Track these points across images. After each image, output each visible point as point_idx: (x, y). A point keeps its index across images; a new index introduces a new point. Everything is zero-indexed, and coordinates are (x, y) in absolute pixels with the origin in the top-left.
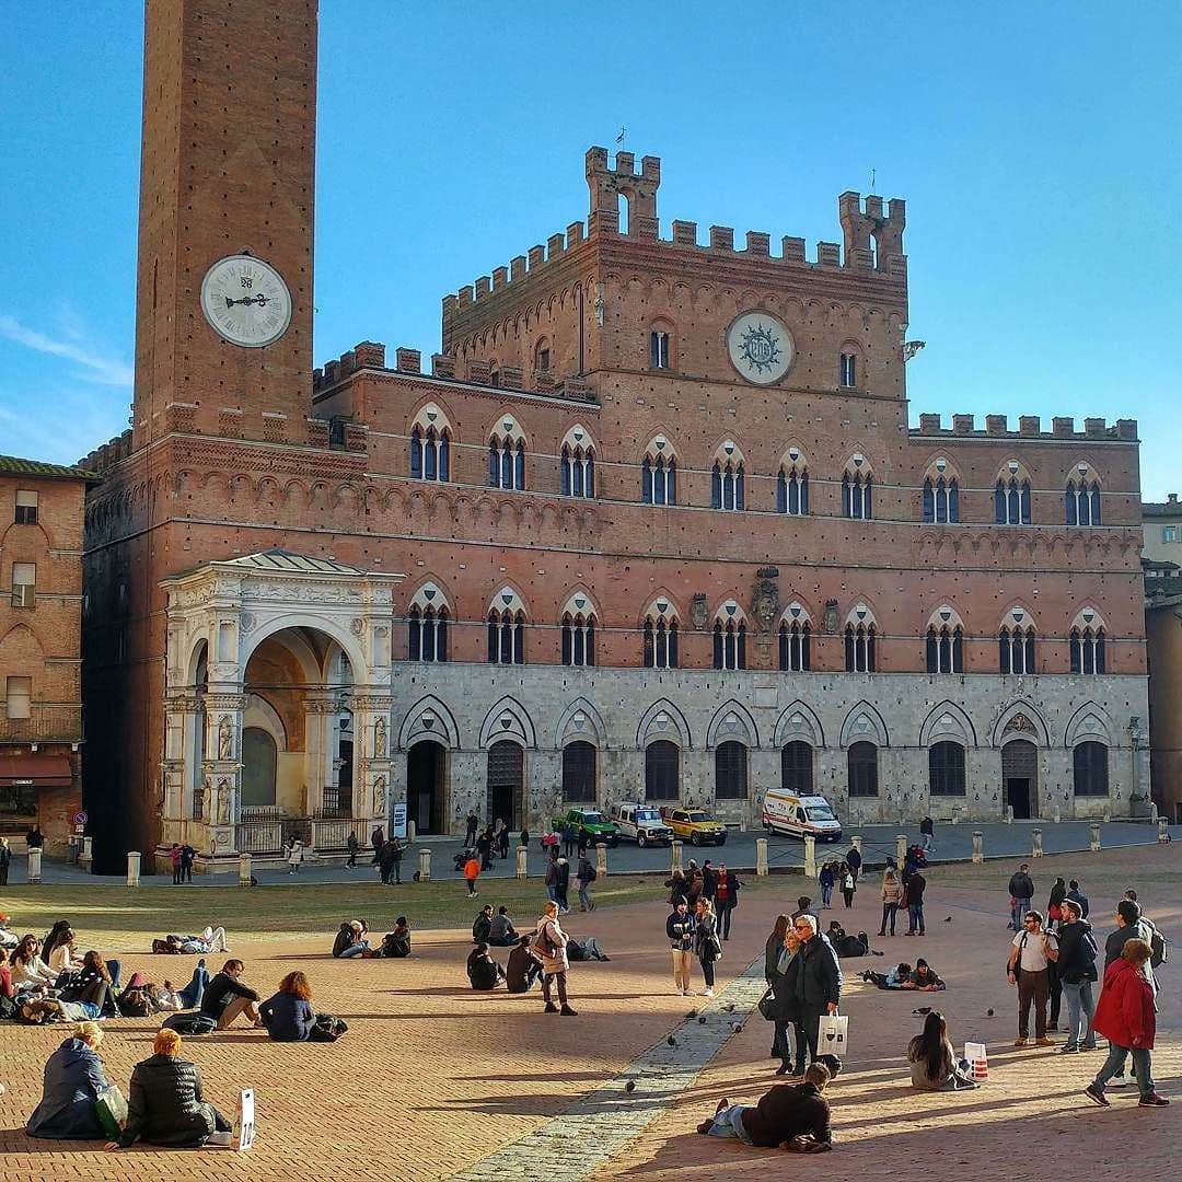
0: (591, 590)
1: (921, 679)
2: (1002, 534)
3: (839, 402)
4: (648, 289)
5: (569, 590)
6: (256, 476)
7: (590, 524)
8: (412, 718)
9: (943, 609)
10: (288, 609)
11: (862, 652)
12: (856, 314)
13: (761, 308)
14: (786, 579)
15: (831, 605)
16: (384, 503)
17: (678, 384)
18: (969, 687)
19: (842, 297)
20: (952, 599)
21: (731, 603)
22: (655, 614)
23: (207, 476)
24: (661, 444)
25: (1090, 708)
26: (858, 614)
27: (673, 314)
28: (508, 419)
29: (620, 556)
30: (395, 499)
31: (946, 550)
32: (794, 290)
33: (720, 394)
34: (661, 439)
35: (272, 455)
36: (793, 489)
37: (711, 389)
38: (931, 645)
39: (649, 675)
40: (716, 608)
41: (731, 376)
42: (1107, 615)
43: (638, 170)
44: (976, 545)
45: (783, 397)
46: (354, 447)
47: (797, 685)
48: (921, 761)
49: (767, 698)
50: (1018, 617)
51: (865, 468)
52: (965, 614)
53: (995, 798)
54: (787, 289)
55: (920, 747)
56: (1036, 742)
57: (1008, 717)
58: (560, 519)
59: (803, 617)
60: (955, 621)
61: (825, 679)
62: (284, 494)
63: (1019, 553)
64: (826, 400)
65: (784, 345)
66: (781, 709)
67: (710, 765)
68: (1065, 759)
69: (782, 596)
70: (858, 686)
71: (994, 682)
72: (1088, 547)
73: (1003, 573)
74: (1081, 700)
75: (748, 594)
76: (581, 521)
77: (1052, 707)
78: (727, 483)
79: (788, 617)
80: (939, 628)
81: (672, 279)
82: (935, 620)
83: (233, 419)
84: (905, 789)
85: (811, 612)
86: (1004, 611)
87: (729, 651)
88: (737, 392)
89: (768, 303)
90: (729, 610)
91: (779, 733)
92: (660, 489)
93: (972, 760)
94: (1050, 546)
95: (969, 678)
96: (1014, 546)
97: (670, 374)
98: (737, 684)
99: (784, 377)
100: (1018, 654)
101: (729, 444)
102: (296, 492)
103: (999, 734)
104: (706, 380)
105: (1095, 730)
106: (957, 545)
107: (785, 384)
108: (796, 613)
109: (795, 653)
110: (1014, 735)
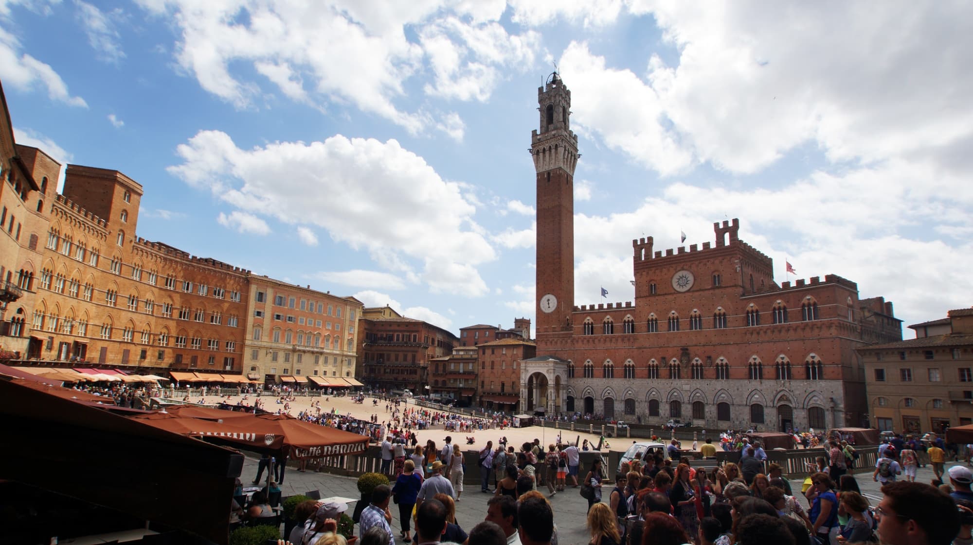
0: (633, 358)
1: (746, 381)
2: (776, 327)
3: (711, 291)
4: (648, 273)
5: (626, 358)
6: (551, 339)
7: (632, 340)
8: (585, 390)
9: (754, 357)
10: (535, 368)
11: (723, 372)
12: (717, 262)
13: (683, 269)
14: (692, 350)
15: (709, 357)
16: (577, 342)
17: (657, 297)
18: (763, 384)
19: (711, 258)
20: (757, 353)
21: (674, 359)
22: (651, 363)
23: (542, 341)
24: (653, 315)
25: (815, 393)
26: (721, 360)
27: (655, 278)
28: (608, 317)
29: (640, 348)
30: (580, 341)
31: (755, 335)
32: (693, 261)
33: (669, 297)
34: (652, 314)
35: (553, 335)
36: (695, 322)
37: (667, 297)
38: (750, 369)
39: (649, 381)
40: (669, 361)
41: (673, 291)
42: (821, 356)
43: (646, 241)
44: (765, 332)
45: (691, 294)
46: (571, 330)
47: (698, 383)
48: (747, 410)
49: (686, 387)
50: (782, 358)
51: (723, 311)
52: (762, 358)
53: (774, 425)
54: (690, 261)
55: (746, 405)
56: (791, 406)
57: (779, 396)
58: (623, 340)
59: (700, 362)
60: (758, 361)
61: (707, 381)
62: (556, 343)
63: (783, 333)
64: (706, 292)
65: (691, 278)
66: (692, 391)
67: (668, 407)
68: (803, 413)
69: (691, 356)
70: (721, 384)
71: (772, 383)
72: (812, 329)
73: (775, 342)
74: (810, 390)
75: (679, 357)
76: (629, 340)
77: (797, 392)
78: (673, 323)
79: (694, 362)
80: (752, 363)
81: (654, 269)
82: (751, 361)
83: (546, 328)
84: (740, 420)
85: (702, 360)
86: (777, 356)
87: (674, 373)
88: (675, 296)
89: (685, 267)
90: (674, 361)
91: (691, 398)
92: (652, 328)
93: (766, 411)
94: (795, 330)
95: (763, 381)
96: (780, 331)
97: (656, 295)
98: (677, 383)
99: (691, 288)
100: (783, 372)
101: (673, 312)
102: (559, 342)
103: (776, 402)
104: (666, 294)
105: (818, 402)
106: (758, 333)
107: (692, 290)
108: (697, 361)
109: (697, 373)
110: (782, 403)
